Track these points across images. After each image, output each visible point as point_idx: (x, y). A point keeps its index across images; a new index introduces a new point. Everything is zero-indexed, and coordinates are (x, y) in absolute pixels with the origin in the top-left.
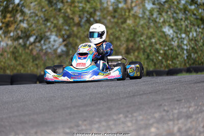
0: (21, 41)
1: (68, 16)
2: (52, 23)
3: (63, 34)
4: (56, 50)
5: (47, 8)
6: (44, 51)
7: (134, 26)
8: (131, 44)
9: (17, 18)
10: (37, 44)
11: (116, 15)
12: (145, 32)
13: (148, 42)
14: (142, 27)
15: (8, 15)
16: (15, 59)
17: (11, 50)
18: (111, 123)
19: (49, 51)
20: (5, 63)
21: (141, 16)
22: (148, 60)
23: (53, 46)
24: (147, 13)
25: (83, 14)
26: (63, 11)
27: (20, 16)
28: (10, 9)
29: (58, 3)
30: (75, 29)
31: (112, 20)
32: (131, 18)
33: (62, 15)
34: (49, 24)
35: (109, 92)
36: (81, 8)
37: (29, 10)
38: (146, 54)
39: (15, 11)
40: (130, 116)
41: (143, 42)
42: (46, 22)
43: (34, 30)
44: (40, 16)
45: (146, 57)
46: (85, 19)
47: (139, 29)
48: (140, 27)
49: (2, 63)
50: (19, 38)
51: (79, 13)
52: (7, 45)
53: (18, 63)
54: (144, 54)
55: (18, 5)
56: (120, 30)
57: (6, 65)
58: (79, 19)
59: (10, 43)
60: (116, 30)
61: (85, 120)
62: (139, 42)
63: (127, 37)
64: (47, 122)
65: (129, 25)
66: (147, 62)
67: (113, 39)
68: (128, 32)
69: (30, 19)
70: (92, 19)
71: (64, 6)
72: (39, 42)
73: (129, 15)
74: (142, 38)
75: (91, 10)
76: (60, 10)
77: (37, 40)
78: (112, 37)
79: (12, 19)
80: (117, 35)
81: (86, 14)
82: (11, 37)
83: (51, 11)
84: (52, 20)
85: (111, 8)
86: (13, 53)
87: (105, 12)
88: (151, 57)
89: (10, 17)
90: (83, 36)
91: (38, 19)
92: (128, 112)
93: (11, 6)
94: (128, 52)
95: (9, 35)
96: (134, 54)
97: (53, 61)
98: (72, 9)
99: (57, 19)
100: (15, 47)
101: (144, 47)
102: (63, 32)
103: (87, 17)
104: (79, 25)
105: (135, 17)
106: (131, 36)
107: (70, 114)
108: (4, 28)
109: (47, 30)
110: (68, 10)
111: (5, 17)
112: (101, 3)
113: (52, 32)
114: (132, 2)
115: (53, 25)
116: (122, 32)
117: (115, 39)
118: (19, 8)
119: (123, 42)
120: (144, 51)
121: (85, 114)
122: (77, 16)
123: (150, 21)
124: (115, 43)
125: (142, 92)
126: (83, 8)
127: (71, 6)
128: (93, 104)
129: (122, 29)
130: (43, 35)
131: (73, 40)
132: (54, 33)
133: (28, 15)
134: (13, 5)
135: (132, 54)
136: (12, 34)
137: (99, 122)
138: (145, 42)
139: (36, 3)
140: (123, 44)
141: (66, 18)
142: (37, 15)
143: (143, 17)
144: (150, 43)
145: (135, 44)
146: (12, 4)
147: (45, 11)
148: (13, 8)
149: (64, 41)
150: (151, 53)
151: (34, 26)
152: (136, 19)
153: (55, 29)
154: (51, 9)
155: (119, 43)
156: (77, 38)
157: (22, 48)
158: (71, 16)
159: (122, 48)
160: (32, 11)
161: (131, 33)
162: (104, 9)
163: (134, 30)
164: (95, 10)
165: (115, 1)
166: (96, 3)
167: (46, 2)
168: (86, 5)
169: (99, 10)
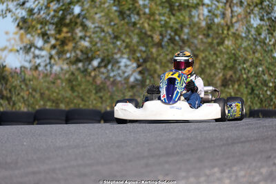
0: (80, 65)
1: (145, 34)
2: (124, 41)
3: (138, 57)
4: (127, 78)
5: (117, 21)
6: (112, 79)
7: (234, 49)
8: (230, 73)
9: (76, 34)
10: (103, 70)
11: (211, 33)
12: (250, 57)
13: (253, 70)
14: (246, 50)
15: (65, 30)
16: (72, 89)
17: (67, 76)
18: (202, 179)
19: (119, 79)
20: (58, 94)
21: (244, 35)
22: (252, 96)
23: (124, 72)
24: (253, 32)
25: (166, 31)
26: (138, 26)
27: (80, 31)
28: (67, 21)
29: (132, 15)
30: (154, 50)
31: (205, 40)
32: (231, 38)
33: (136, 31)
34: (119, 43)
35: (199, 138)
36: (163, 23)
37: (93, 23)
38: (249, 87)
39: (73, 24)
40: (228, 170)
41: (246, 71)
42: (115, 41)
43: (99, 50)
44: (108, 32)
45: (250, 91)
46: (168, 37)
47: (242, 53)
48: (242, 50)
49: (55, 94)
50: (78, 60)
51: (160, 29)
52: (62, 69)
53: (76, 94)
54: (246, 88)
55: (79, 15)
56: (215, 54)
57: (60, 96)
58: (160, 37)
59: (65, 67)
60: (209, 53)
61: (167, 175)
62: (241, 70)
63: (225, 63)
65: (227, 48)
66: (251, 98)
67: (205, 66)
68: (226, 56)
69: (93, 36)
70: (177, 38)
71: (139, 20)
72: (105, 66)
73: (228, 34)
74: (245, 66)
75: (177, 26)
76: (135, 24)
77: (103, 64)
78: (203, 63)
79: (69, 35)
80: (211, 61)
81: (169, 32)
82: (67, 59)
83: (123, 25)
84: (123, 37)
85: (203, 24)
86: (70, 81)
87: (196, 28)
88: (256, 92)
89: (67, 32)
90: (164, 61)
91: (105, 36)
92: (225, 165)
93: (69, 17)
94: (225, 84)
95: (64, 57)
96: (233, 86)
97: (123, 94)
98: (151, 23)
99: (130, 36)
100: (73, 74)
101: (247, 77)
103: (170, 35)
104: (159, 45)
105: (236, 36)
106: (230, 62)
107: (147, 165)
108: (58, 47)
109: (116, 51)
110: (146, 25)
111: (59, 32)
112: (191, 17)
113: (123, 53)
114: (232, 17)
115: (124, 44)
116: (217, 57)
117: (207, 66)
118: (78, 21)
119: (219, 70)
120: (247, 84)
121: (167, 166)
122: (158, 33)
123: (257, 43)
124: (208, 71)
125: (243, 139)
126: (166, 22)
127: (149, 19)
128: (178, 153)
129: (217, 53)
130: (110, 58)
131: (151, 66)
132: (126, 56)
133: (92, 30)
134: (72, 16)
135: (231, 87)
137: (186, 178)
138: (249, 71)
139: (103, 14)
140: (219, 73)
141: (143, 36)
142: (103, 31)
143: (246, 37)
144: (255, 72)
145: (235, 73)
146: (70, 14)
147: (115, 25)
148: (71, 20)
149: (139, 66)
150: (257, 85)
151: (99, 45)
152: (237, 39)
153: (128, 50)
154: (122, 22)
155: (213, 72)
156: (156, 63)
157: (82, 74)
158: (149, 33)
159: (217, 78)
160: (97, 25)
161: (230, 58)
162: (194, 25)
163: (234, 54)
164: (182, 26)
165: (210, 14)
166: (184, 16)
167: (117, 14)
168: (170, 18)
169: (188, 26)
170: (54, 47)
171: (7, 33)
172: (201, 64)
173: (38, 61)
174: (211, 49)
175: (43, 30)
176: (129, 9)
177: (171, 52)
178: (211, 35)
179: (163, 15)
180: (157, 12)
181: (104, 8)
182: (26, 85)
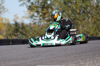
0: (51, 22)
1: (74, 10)
2: (66, 13)
5: (63, 5)
15: (45, 9)
18: (95, 61)
20: (43, 32)
25: (81, 9)
27: (51, 10)
29: (69, 3)
30: (77, 16)
31: (96, 11)
33: (71, 9)
35: (94, 46)
36: (80, 6)
37: (55, 7)
39: (48, 7)
42: (63, 13)
46: (82, 11)
52: (44, 24)
55: (50, 4)
56: (99, 16)
58: (79, 11)
59: (46, 23)
60: (97, 16)
61: (82, 60)
64: (64, 61)
67: (96, 21)
70: (86, 11)
71: (72, 5)
75: (85, 7)
76: (70, 7)
78: (95, 19)
79: (46, 11)
80: (98, 19)
81: (83, 9)
84: (66, 11)
85: (95, 6)
87: (92, 7)
90: (81, 19)
93: (46, 5)
98: (76, 6)
99: (68, 11)
102: (72, 17)
103: (83, 10)
104: (79, 14)
107: (75, 57)
109: (64, 16)
110: (74, 7)
111: (43, 10)
112: (90, 3)
113: (66, 17)
117: (97, 21)
118: (50, 6)
121: (82, 57)
122: (78, 9)
124: (97, 22)
127: (75, 4)
128: (86, 52)
131: (76, 21)
136: (46, 19)
137: (89, 61)
139: (58, 3)
141: (73, 11)
147: (63, 7)
153: (68, 16)
154: (65, 6)
155: (99, 23)
156: (78, 20)
158: (75, 10)
162: (92, 6)
164: (87, 6)
165: (97, 2)
166: (88, 3)
167: (63, 3)
168: (83, 4)
169: (89, 6)
170: (41, 16)
171: (24, 11)
172: (94, 20)
173: (35, 21)
174: (98, 14)
175: (37, 10)
176: (68, 1)
177: (83, 16)
178: (98, 9)
179: (80, 3)
180: (78, 2)
181: (59, 1)
182: (32, 30)
